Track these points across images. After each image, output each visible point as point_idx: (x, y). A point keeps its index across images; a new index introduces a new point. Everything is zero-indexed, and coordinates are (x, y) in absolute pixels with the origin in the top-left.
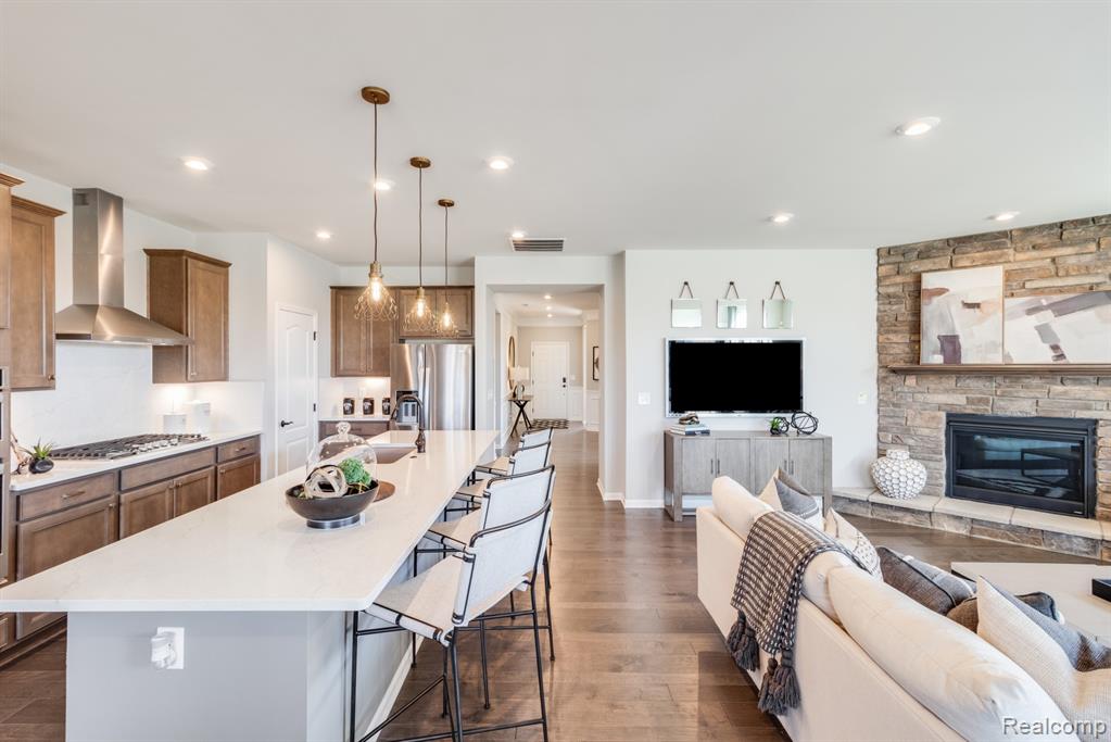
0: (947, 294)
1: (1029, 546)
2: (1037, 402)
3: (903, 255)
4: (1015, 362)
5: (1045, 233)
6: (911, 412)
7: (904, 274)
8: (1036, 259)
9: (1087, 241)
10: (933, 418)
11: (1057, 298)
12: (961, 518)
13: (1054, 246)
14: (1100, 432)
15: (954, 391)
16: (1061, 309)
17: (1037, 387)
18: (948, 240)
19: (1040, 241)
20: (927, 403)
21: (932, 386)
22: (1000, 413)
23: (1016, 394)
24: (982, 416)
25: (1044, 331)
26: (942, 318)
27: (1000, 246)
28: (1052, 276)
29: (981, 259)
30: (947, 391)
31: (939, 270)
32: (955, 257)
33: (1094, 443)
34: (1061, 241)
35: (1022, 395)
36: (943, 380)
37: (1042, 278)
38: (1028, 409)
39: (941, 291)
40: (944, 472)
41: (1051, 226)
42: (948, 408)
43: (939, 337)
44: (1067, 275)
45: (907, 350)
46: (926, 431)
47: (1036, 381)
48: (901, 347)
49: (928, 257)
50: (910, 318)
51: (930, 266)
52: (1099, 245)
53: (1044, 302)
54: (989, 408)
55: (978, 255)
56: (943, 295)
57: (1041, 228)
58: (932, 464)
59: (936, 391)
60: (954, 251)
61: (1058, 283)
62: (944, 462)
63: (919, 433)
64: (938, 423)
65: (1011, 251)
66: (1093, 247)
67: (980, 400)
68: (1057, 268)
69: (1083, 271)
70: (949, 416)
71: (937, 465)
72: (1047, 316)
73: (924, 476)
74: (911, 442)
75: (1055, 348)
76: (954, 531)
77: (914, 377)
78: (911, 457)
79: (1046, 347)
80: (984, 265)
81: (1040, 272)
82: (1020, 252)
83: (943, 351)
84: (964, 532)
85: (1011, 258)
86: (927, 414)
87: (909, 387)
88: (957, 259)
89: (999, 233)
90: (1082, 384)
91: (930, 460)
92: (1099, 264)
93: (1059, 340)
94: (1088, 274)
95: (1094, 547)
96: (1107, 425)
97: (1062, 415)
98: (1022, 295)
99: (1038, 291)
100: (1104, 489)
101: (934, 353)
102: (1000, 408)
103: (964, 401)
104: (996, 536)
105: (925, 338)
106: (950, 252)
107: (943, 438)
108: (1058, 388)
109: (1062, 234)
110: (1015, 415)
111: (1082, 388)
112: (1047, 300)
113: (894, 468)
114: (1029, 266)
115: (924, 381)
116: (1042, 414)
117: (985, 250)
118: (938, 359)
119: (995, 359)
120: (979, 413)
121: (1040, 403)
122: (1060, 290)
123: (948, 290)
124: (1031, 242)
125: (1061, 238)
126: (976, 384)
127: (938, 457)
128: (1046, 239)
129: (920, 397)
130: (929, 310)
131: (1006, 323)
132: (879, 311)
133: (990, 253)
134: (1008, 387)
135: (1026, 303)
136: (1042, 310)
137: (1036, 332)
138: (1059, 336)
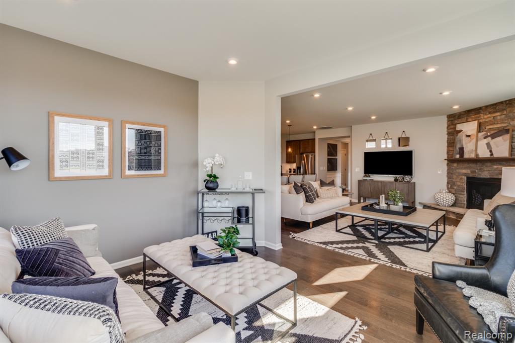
4: (480, 157)
6: (455, 176)
7: (453, 124)
8: (489, 117)
9: (503, 110)
10: (463, 178)
11: (493, 132)
13: (494, 112)
15: (467, 168)
16: (493, 136)
17: (490, 166)
18: (466, 111)
19: (491, 110)
20: (460, 173)
21: (461, 166)
22: (480, 177)
23: (483, 169)
25: (488, 145)
26: (461, 141)
27: (479, 113)
28: (493, 124)
29: (474, 118)
30: (465, 168)
31: (462, 122)
34: (496, 111)
35: (485, 169)
36: (464, 164)
37: (491, 124)
38: (487, 175)
39: (461, 131)
40: (465, 199)
42: (467, 175)
43: (459, 148)
44: (498, 123)
46: (459, 183)
47: (489, 164)
48: (453, 152)
49: (460, 118)
51: (460, 121)
52: (507, 111)
53: (489, 134)
54: (477, 175)
55: (473, 116)
56: (461, 133)
58: (461, 196)
60: (467, 115)
61: (494, 126)
62: (466, 195)
63: (457, 184)
64: (464, 181)
65: (483, 115)
66: (505, 112)
67: (474, 172)
68: (495, 121)
69: (501, 122)
70: (467, 178)
72: (489, 139)
75: (491, 151)
77: (456, 163)
79: (488, 151)
81: (491, 122)
82: (485, 115)
83: (459, 153)
85: (483, 117)
86: (460, 177)
89: (479, 108)
91: (461, 194)
92: (506, 118)
94: (503, 123)
97: (496, 177)
98: (483, 132)
101: (457, 154)
102: (479, 174)
103: (470, 172)
105: (455, 149)
107: (465, 186)
109: (496, 107)
110: (484, 177)
114: (487, 120)
115: (459, 165)
116: (491, 177)
117: (475, 115)
118: (458, 156)
119: (472, 156)
120: (474, 176)
121: (490, 173)
122: (494, 129)
123: (463, 130)
124: (488, 111)
125: (496, 109)
126: (471, 165)
129: (458, 171)
130: (457, 138)
131: (478, 142)
132: (448, 139)
133: (477, 116)
134: (481, 166)
135: (484, 134)
136: (488, 137)
137: (486, 146)
138: (492, 147)
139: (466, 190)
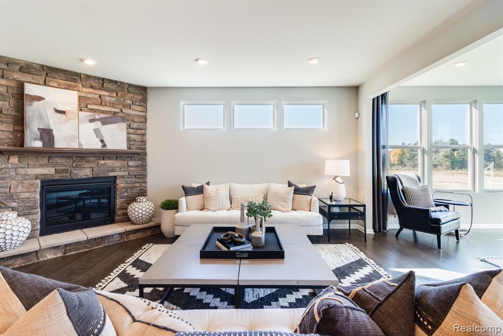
0: (44, 101)
1: (96, 247)
2: (93, 169)
3: (8, 65)
4: (84, 148)
5: (96, 81)
6: (14, 182)
7: (7, 79)
8: (92, 93)
9: (113, 91)
10: (32, 185)
11: (103, 116)
12: (59, 246)
13: (99, 89)
14: (118, 182)
15: (47, 166)
16: (104, 122)
17: (93, 161)
18: (43, 66)
19: (94, 84)
20: (28, 175)
21: (31, 163)
22: (75, 177)
23: (83, 166)
24: (64, 180)
25: (97, 132)
26: (41, 117)
27: (74, 81)
28: (99, 104)
29: (65, 84)
30: (42, 166)
31: (37, 84)
32: (47, 78)
33: (115, 187)
34: (102, 88)
35: (86, 166)
36: (40, 158)
37: (95, 104)
38: (89, 174)
39: (40, 99)
40: (39, 221)
41: (99, 78)
42: (43, 177)
43: (39, 129)
44: (106, 105)
45: (11, 136)
46: (26, 195)
47: (92, 158)
48: (6, 134)
49: (28, 73)
50: (13, 113)
51: (30, 79)
52: (117, 94)
53: (97, 117)
54: (69, 175)
55: (62, 81)
56: (41, 102)
57: (95, 78)
58: (31, 217)
59: (34, 166)
60: (47, 75)
61: (102, 108)
62: (39, 213)
63: (21, 197)
64: (36, 188)
65: (80, 85)
66: (115, 95)
67: (63, 171)
68: (101, 101)
69: (112, 105)
70: (42, 182)
71: (35, 217)
72: (98, 124)
73: (30, 227)
74: (14, 204)
75: (102, 141)
76: (54, 257)
77: (17, 156)
78: (19, 215)
79: (98, 140)
80: (65, 88)
81: (95, 101)
82: (84, 87)
83: (42, 139)
84: (60, 255)
85: (81, 89)
86: (27, 183)
87: (12, 164)
88: (50, 81)
89: (74, 73)
90: (111, 160)
91: (30, 214)
92: (117, 103)
93: (103, 138)
94: (113, 107)
95: (122, 236)
96: (120, 178)
97: (103, 175)
98: (86, 111)
99: (93, 111)
100: (118, 208)
101: (35, 139)
102: (75, 174)
103: (54, 171)
104: (79, 249)
105: (28, 128)
106: (44, 74)
107: (38, 197)
108: (102, 162)
109: (103, 84)
110: (82, 177)
111: (111, 161)
112: (98, 116)
113: (8, 227)
114: (89, 96)
115: (26, 160)
116: (95, 176)
117: (66, 80)
118: (38, 144)
119: (75, 146)
120: (63, 178)
121: (94, 170)
122: (103, 112)
123: (44, 99)
124: (90, 84)
125: (103, 86)
126: (61, 161)
127: (36, 211)
128: (97, 84)
129: (22, 171)
130: (31, 110)
131: (79, 125)
133: (69, 82)
134: (79, 162)
135: (89, 115)
136: (96, 121)
137: (94, 132)
138: (104, 135)
139: (39, 205)
